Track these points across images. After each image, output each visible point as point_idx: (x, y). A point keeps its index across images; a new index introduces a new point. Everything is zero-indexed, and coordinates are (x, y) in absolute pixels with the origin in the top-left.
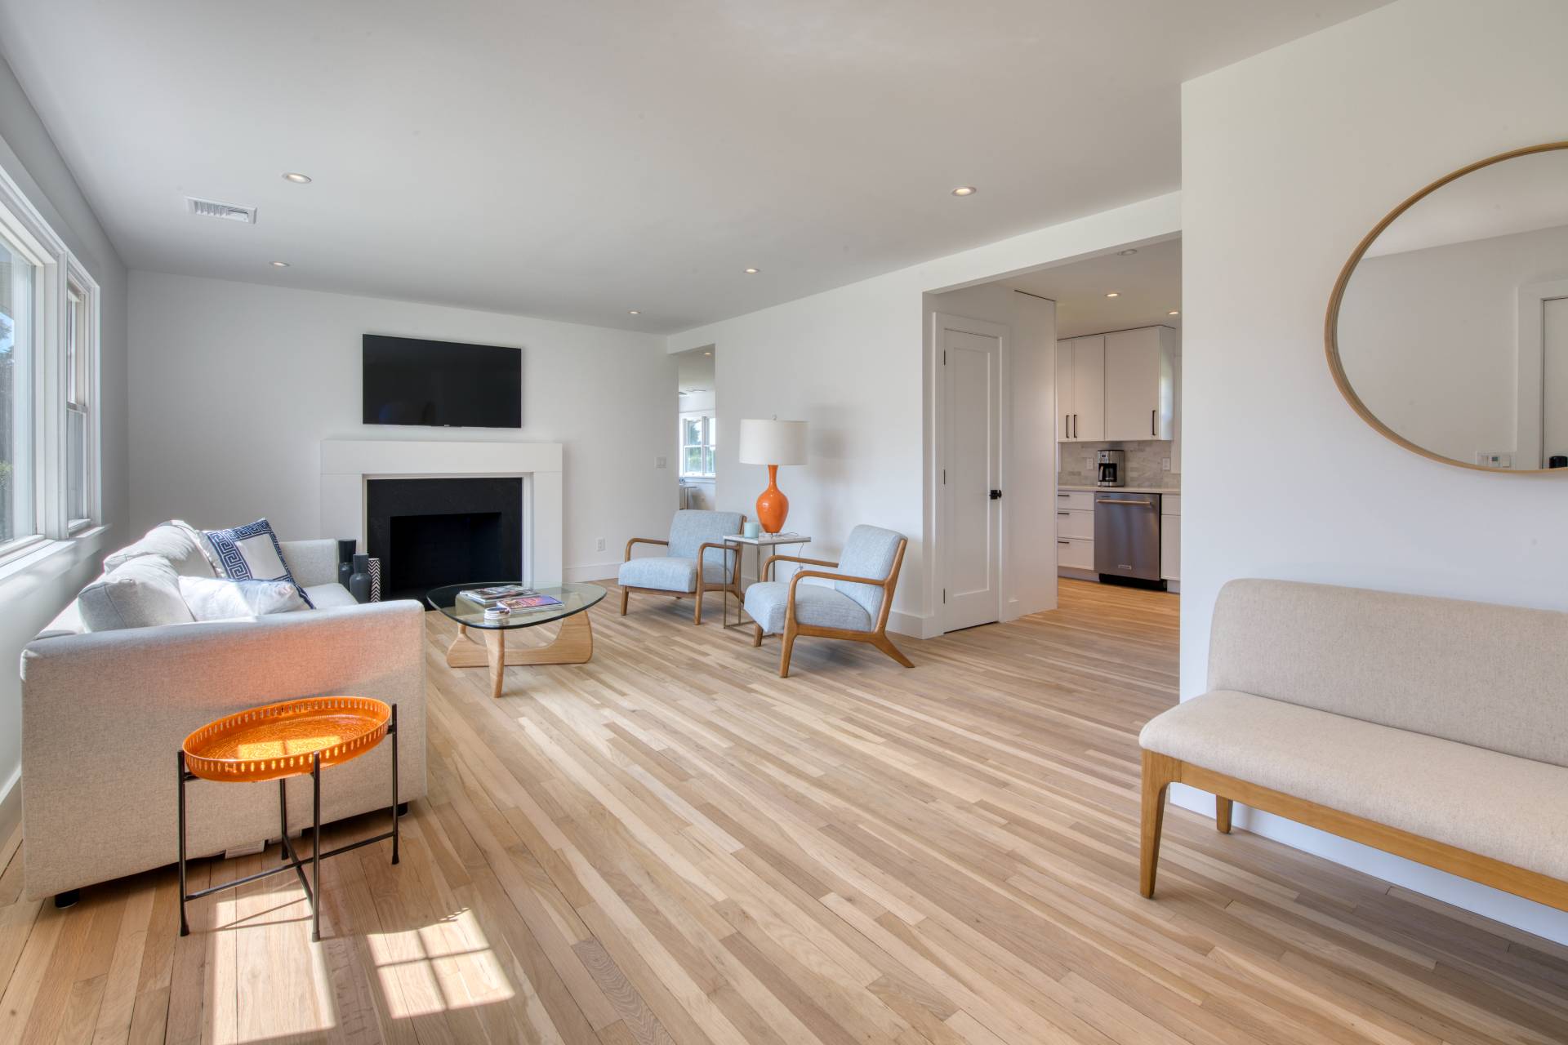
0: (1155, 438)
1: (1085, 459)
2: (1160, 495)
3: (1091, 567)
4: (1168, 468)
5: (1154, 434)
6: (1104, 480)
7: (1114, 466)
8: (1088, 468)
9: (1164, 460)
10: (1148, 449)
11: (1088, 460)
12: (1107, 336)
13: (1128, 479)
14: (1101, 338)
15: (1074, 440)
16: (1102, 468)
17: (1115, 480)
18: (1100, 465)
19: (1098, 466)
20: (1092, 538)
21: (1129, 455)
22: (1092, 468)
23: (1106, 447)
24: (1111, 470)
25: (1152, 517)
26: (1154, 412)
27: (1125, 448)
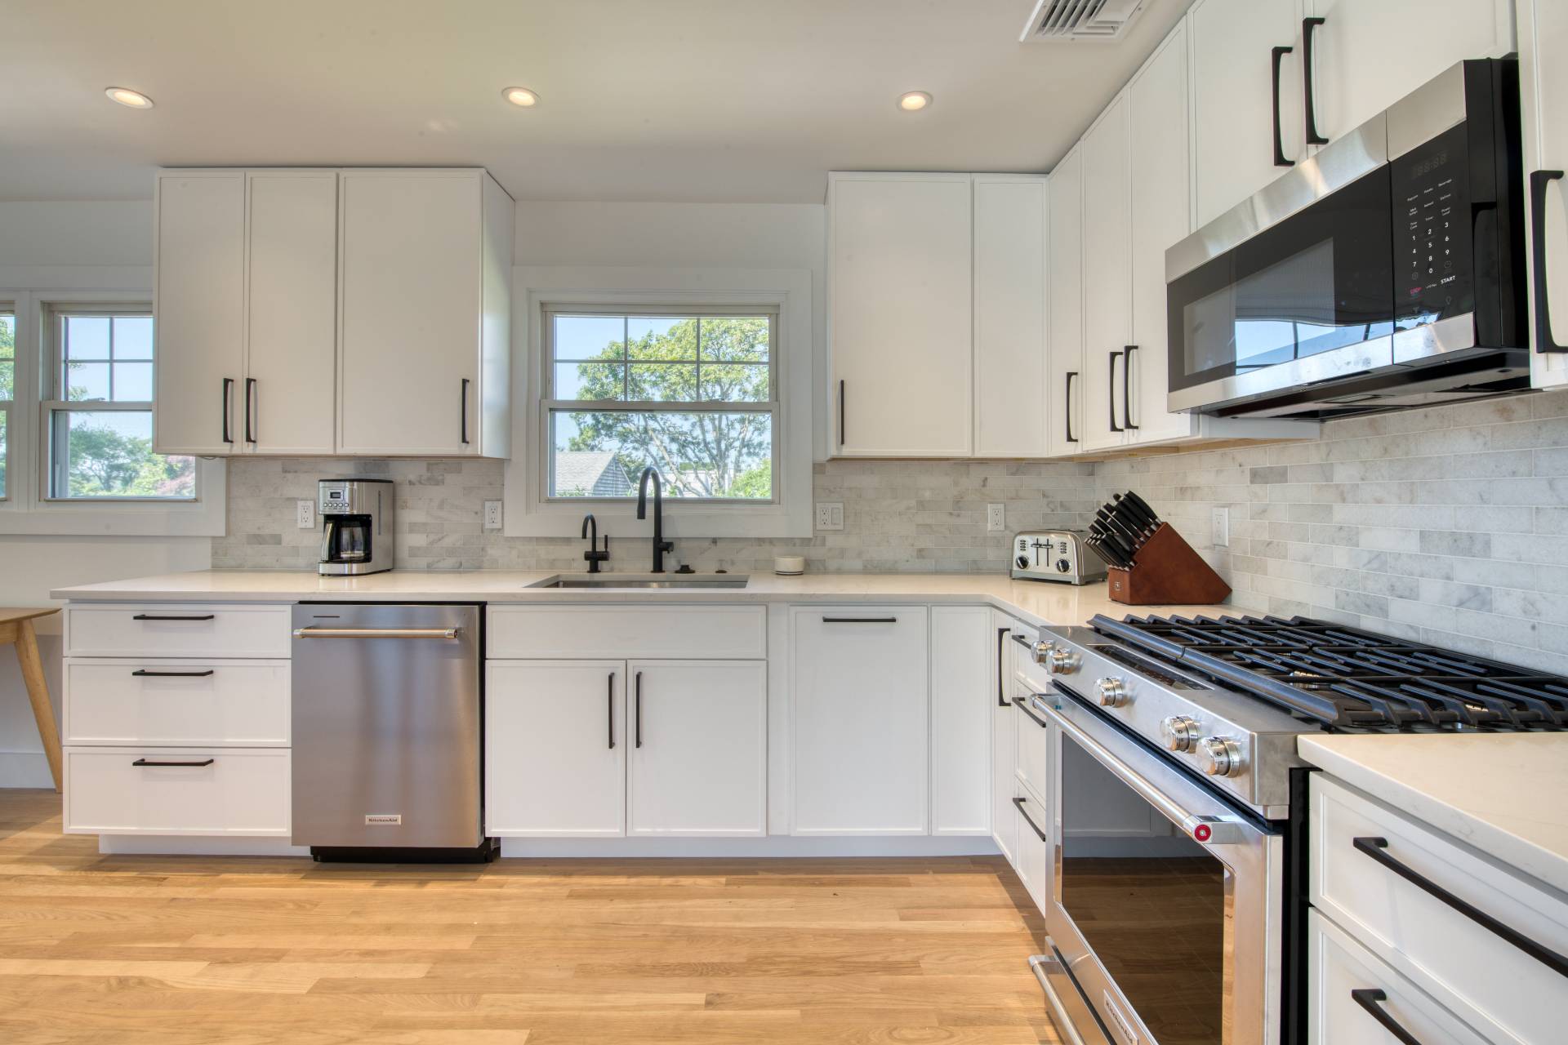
0: (468, 451)
1: (293, 500)
2: (482, 605)
3: (284, 830)
4: (498, 525)
5: (464, 440)
6: (334, 556)
7: (364, 521)
8: (301, 525)
9: (488, 504)
10: (450, 478)
11: (300, 504)
12: (344, 173)
13: (403, 553)
14: (331, 174)
15: (248, 449)
16: (330, 526)
17: (367, 558)
18: (328, 518)
19: (321, 519)
20: (286, 740)
21: (405, 493)
22: (311, 524)
23: (348, 470)
24: (358, 531)
25: (458, 668)
26: (465, 382)
27: (397, 473)
